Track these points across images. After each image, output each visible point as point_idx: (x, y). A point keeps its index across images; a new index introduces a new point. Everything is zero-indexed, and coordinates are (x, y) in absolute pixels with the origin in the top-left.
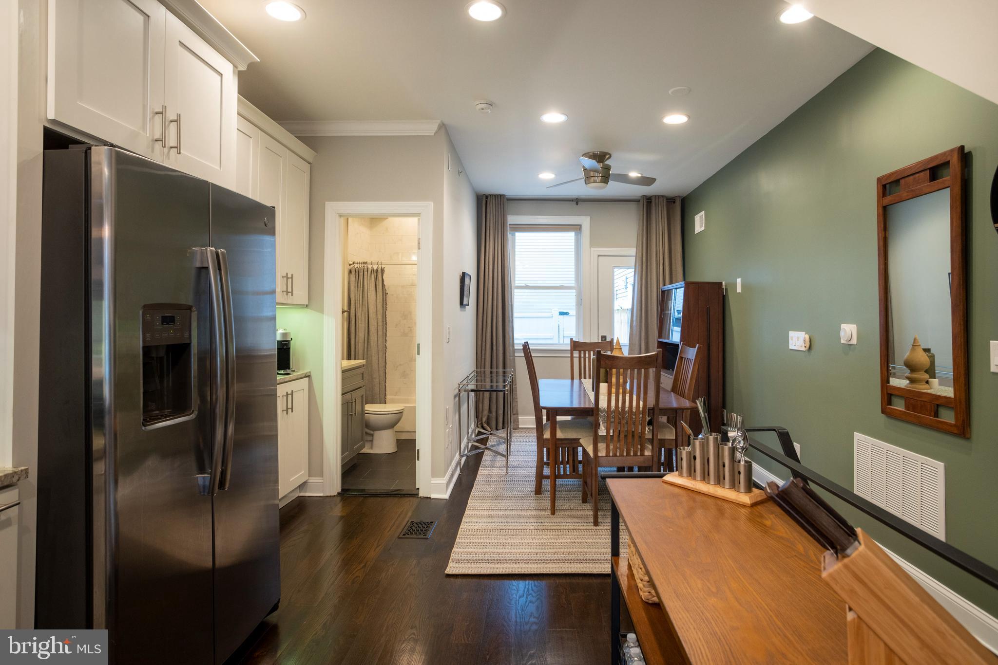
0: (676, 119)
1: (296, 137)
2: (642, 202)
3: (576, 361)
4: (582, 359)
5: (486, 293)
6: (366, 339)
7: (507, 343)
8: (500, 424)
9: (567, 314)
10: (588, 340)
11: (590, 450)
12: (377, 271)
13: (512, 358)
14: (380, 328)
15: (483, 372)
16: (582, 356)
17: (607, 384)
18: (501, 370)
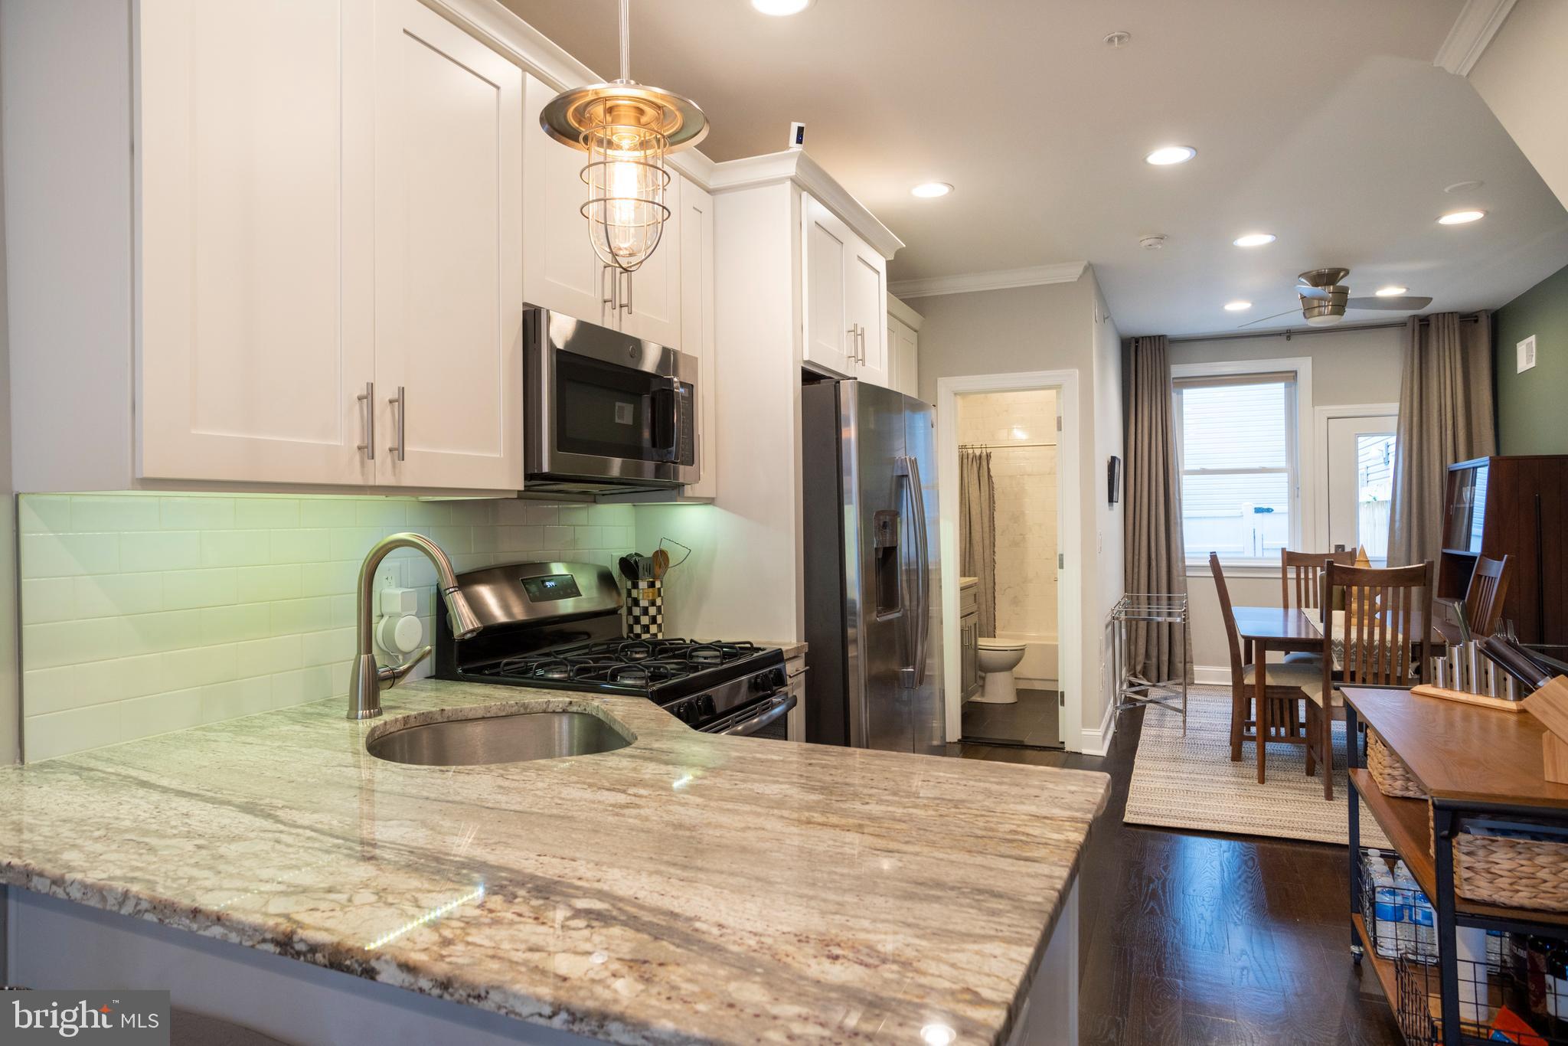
0: (1462, 217)
1: (901, 300)
2: (1410, 325)
3: (1292, 586)
4: (1303, 582)
5: (1139, 484)
6: (967, 550)
7: (1173, 555)
8: (1165, 676)
9: (1269, 510)
10: (1310, 550)
11: (1318, 699)
12: (980, 456)
13: (1181, 578)
14: (987, 535)
15: (1135, 598)
16: (1303, 576)
17: (1343, 612)
18: (1164, 595)
